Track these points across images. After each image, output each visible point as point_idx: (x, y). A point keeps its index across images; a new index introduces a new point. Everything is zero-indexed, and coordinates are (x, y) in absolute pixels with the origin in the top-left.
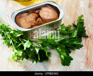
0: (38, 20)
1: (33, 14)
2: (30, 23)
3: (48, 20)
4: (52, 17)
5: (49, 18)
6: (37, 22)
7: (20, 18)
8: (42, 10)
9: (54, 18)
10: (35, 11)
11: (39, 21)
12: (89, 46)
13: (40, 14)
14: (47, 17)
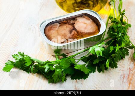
0: (73, 33)
1: (67, 25)
2: (64, 36)
3: (85, 33)
4: (91, 31)
5: (87, 31)
6: (72, 35)
7: (51, 30)
8: (77, 21)
9: (93, 31)
10: (69, 21)
11: (74, 35)
12: (132, 81)
13: (75, 26)
14: (85, 30)
